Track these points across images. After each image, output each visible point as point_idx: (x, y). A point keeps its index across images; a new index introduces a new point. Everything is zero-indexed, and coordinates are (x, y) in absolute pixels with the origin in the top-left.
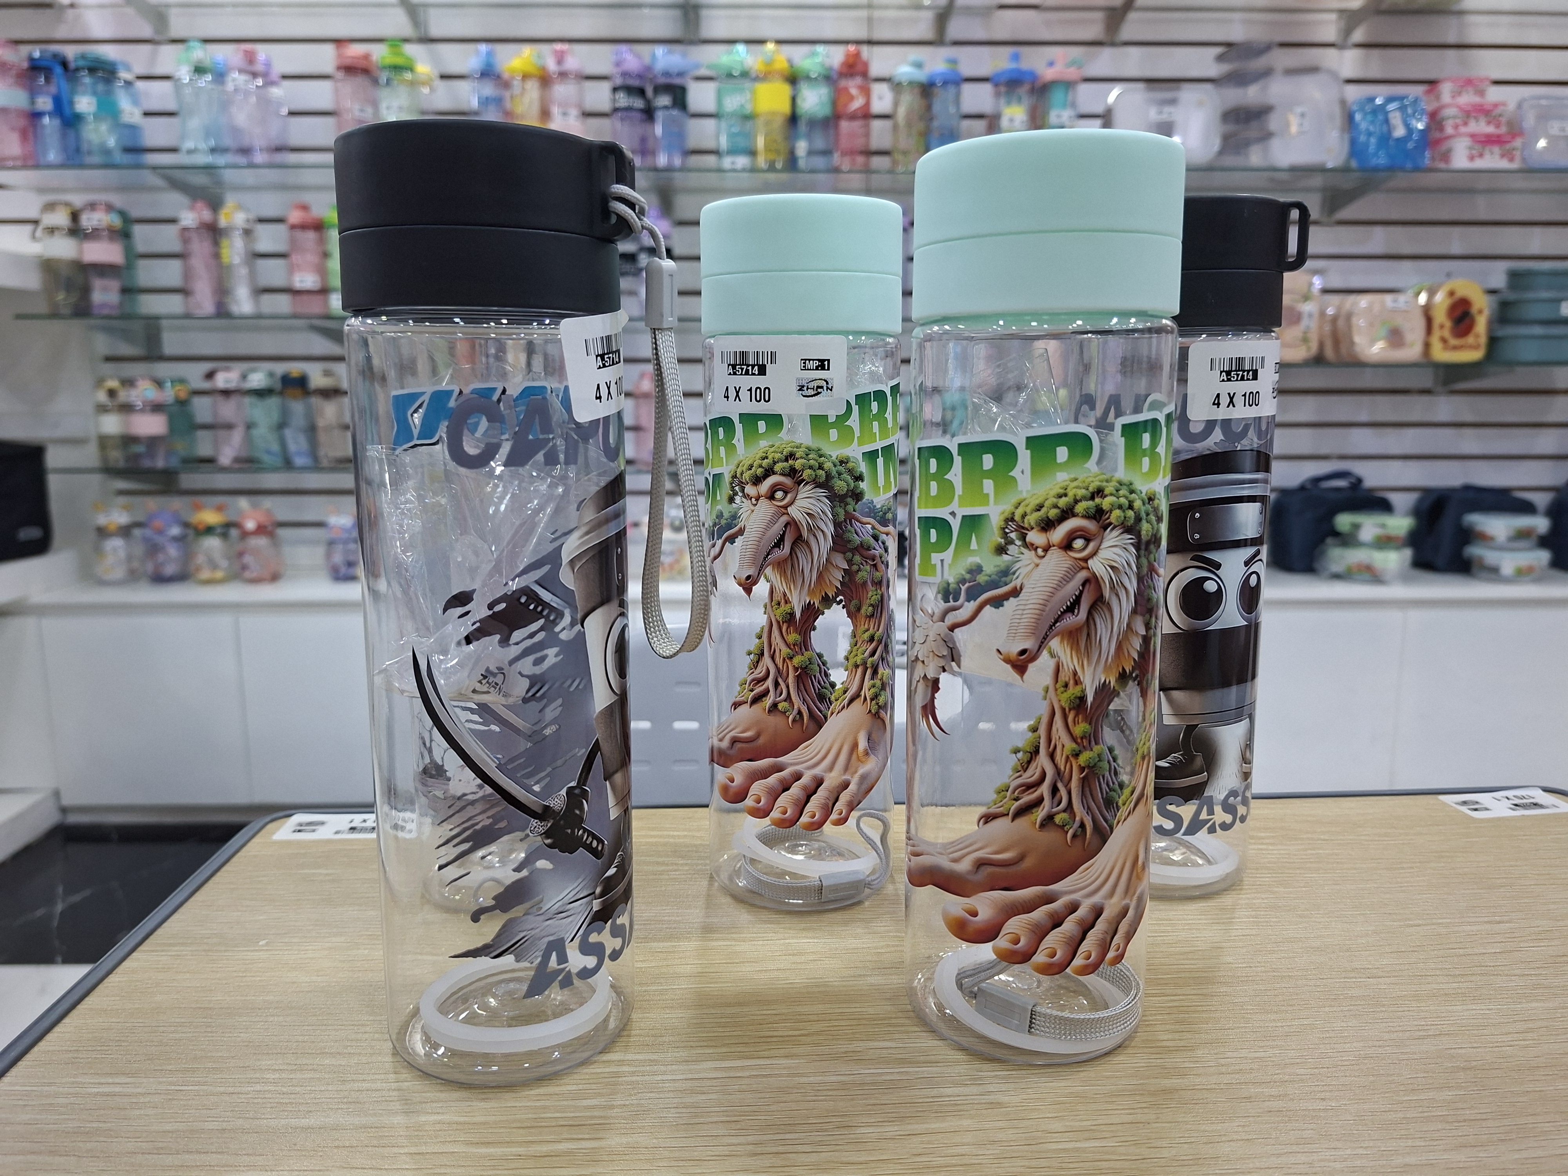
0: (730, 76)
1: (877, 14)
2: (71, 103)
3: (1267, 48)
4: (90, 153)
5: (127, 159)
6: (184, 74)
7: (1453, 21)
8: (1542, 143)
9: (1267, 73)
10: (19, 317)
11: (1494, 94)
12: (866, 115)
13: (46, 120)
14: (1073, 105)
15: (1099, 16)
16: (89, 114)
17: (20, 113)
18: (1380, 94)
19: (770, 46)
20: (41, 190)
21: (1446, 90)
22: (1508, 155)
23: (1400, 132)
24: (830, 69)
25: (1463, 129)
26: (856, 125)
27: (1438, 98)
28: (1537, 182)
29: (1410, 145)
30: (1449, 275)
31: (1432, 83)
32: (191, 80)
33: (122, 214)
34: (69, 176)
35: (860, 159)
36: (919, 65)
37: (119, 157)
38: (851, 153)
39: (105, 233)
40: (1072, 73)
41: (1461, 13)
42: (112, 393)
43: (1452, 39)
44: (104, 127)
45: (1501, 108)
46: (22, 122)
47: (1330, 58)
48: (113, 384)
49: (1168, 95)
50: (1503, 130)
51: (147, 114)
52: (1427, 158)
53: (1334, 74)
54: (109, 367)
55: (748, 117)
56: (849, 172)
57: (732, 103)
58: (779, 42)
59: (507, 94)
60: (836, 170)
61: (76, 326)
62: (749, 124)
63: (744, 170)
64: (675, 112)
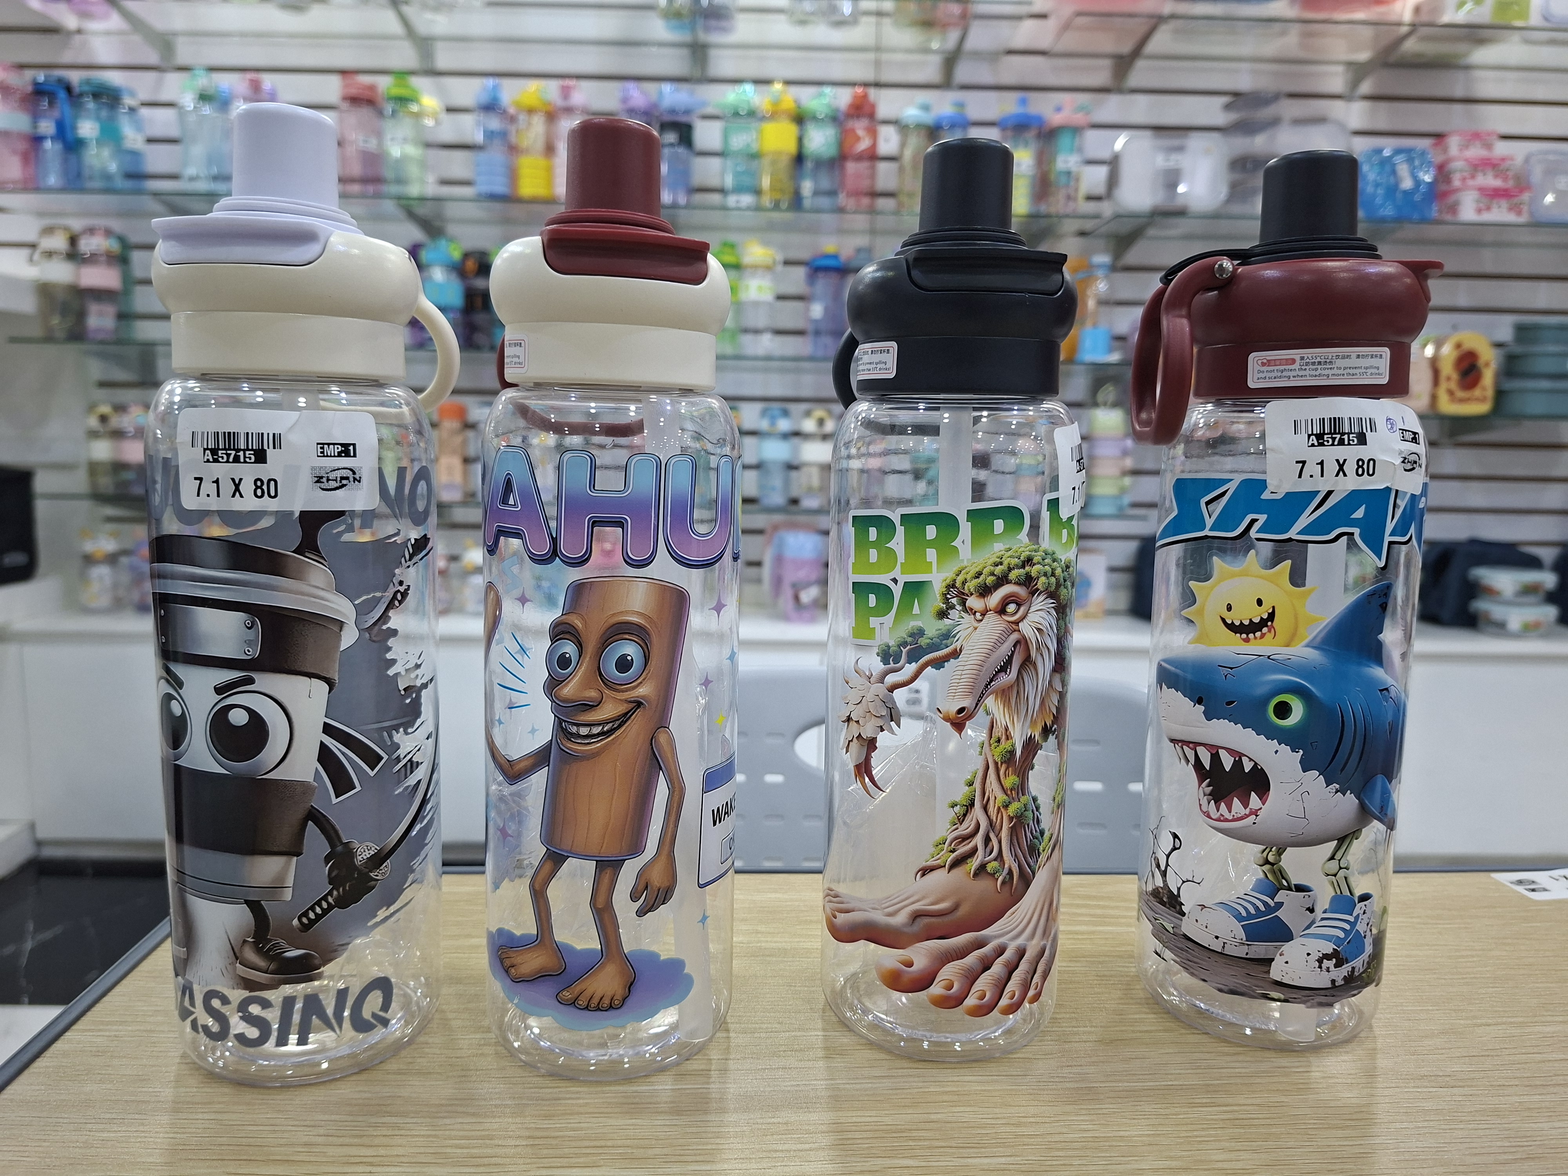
0: (736, 114)
1: (885, 57)
2: (74, 128)
3: (1276, 97)
4: (91, 178)
5: (129, 184)
6: (188, 101)
7: (1460, 75)
8: (1549, 198)
9: (1274, 122)
10: (14, 340)
11: (1502, 148)
12: (872, 156)
13: (48, 144)
14: (1080, 150)
15: (1107, 63)
16: (91, 139)
17: (21, 136)
18: (1388, 146)
19: (778, 87)
20: (40, 214)
21: (1454, 144)
22: (1516, 209)
23: (1407, 184)
24: (837, 110)
25: (1471, 183)
26: (863, 166)
27: (1445, 150)
28: (1543, 236)
29: (1417, 198)
30: (1455, 328)
31: (1439, 137)
32: (195, 107)
33: (122, 240)
34: (70, 201)
35: (866, 201)
36: (926, 108)
37: (120, 183)
38: (857, 194)
39: (103, 258)
40: (1079, 118)
41: (1468, 68)
42: (103, 419)
43: (1459, 93)
44: (106, 153)
45: (1509, 163)
46: (22, 146)
47: (1337, 109)
48: (105, 409)
49: (1176, 142)
50: (1510, 184)
51: (151, 141)
52: (1434, 212)
53: (1341, 126)
54: (103, 393)
55: (755, 156)
56: (855, 212)
57: (738, 141)
58: (788, 83)
59: (513, 129)
60: (841, 210)
61: (70, 352)
62: (755, 164)
63: (748, 208)
64: (681, 150)
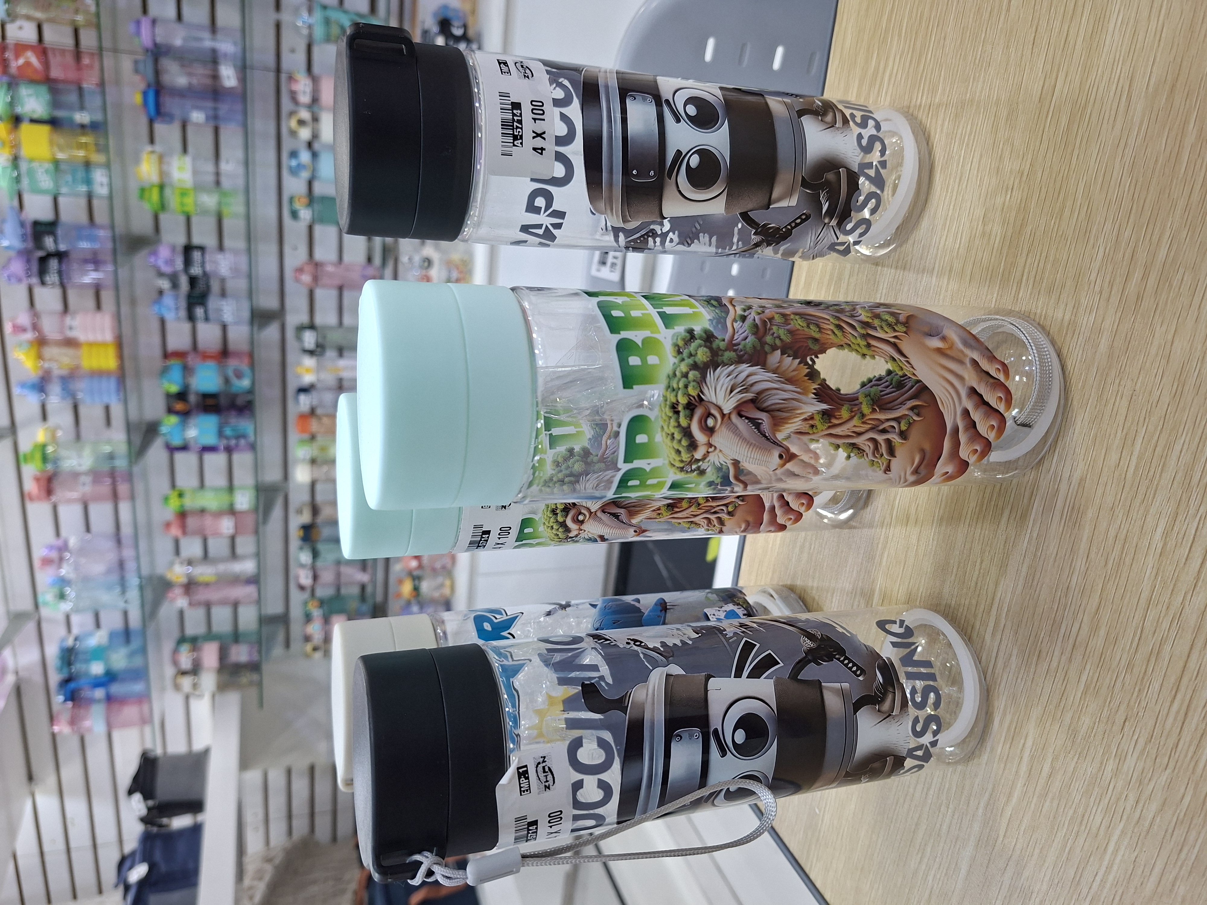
2: (96, 677)
